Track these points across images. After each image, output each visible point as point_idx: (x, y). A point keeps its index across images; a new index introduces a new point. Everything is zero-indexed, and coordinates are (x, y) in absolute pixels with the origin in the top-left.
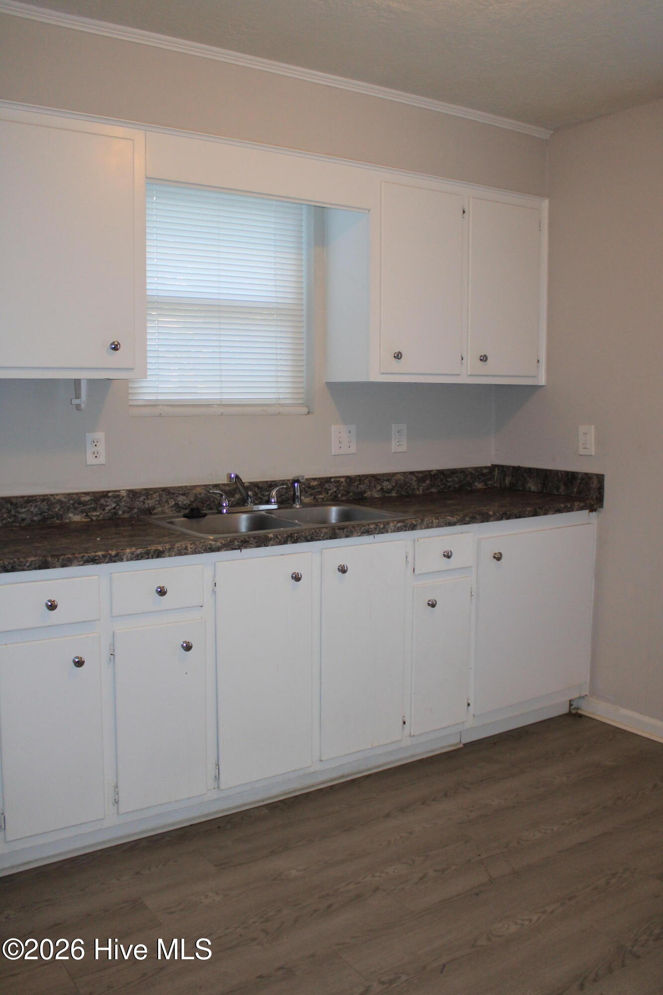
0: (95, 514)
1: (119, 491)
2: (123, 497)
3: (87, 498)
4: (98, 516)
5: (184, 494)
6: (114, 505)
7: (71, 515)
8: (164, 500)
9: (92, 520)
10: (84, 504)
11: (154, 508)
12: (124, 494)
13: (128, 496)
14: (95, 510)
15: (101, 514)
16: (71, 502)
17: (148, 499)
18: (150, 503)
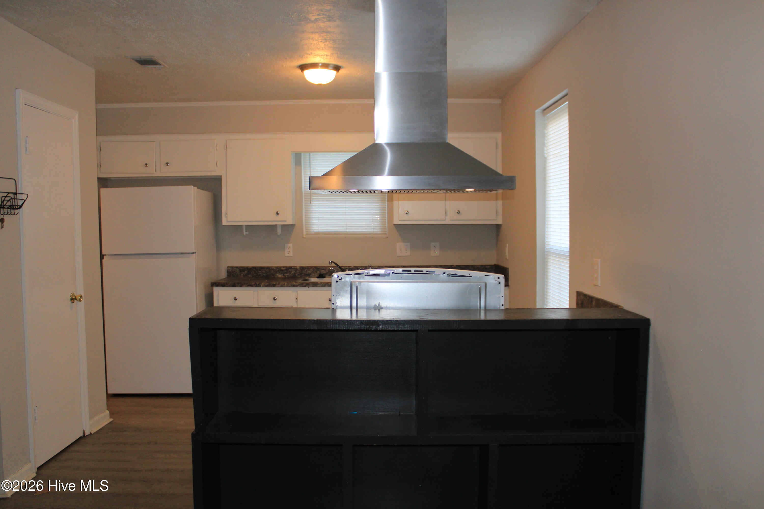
0: (287, 275)
1: (296, 267)
2: (298, 269)
3: (284, 269)
4: (288, 276)
5: (323, 269)
6: (294, 272)
7: (277, 274)
8: (315, 271)
9: (286, 277)
10: (283, 270)
11: (311, 274)
12: (298, 268)
13: (300, 269)
14: (287, 273)
15: (289, 275)
16: (278, 270)
17: (308, 270)
18: (309, 272)
